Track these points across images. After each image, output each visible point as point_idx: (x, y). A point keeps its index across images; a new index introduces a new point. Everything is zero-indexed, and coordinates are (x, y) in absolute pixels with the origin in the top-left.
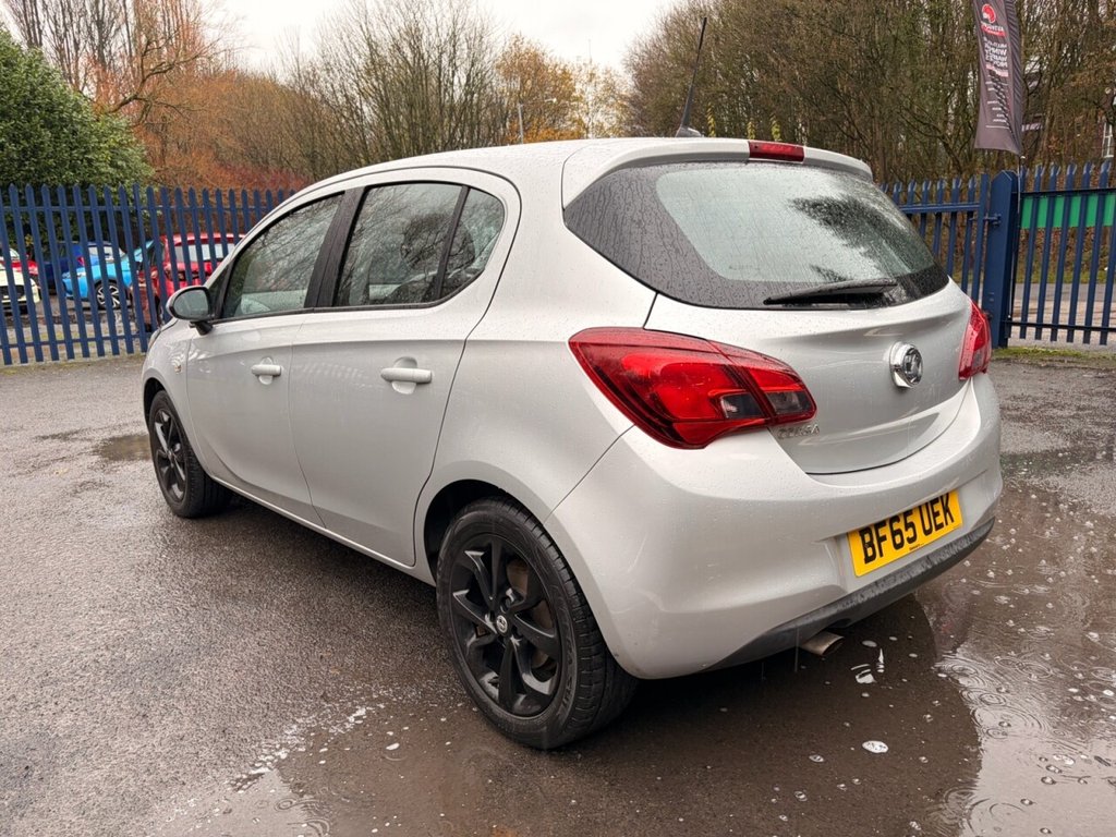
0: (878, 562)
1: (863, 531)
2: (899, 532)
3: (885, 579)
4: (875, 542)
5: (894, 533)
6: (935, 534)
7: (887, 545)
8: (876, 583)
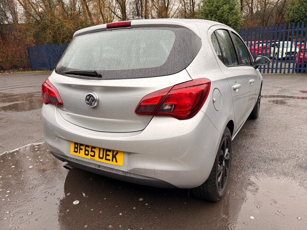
0: (77, 154)
1: (76, 143)
2: (88, 151)
3: (80, 160)
4: (79, 148)
5: (86, 150)
6: (103, 160)
7: (82, 152)
8: (76, 159)
